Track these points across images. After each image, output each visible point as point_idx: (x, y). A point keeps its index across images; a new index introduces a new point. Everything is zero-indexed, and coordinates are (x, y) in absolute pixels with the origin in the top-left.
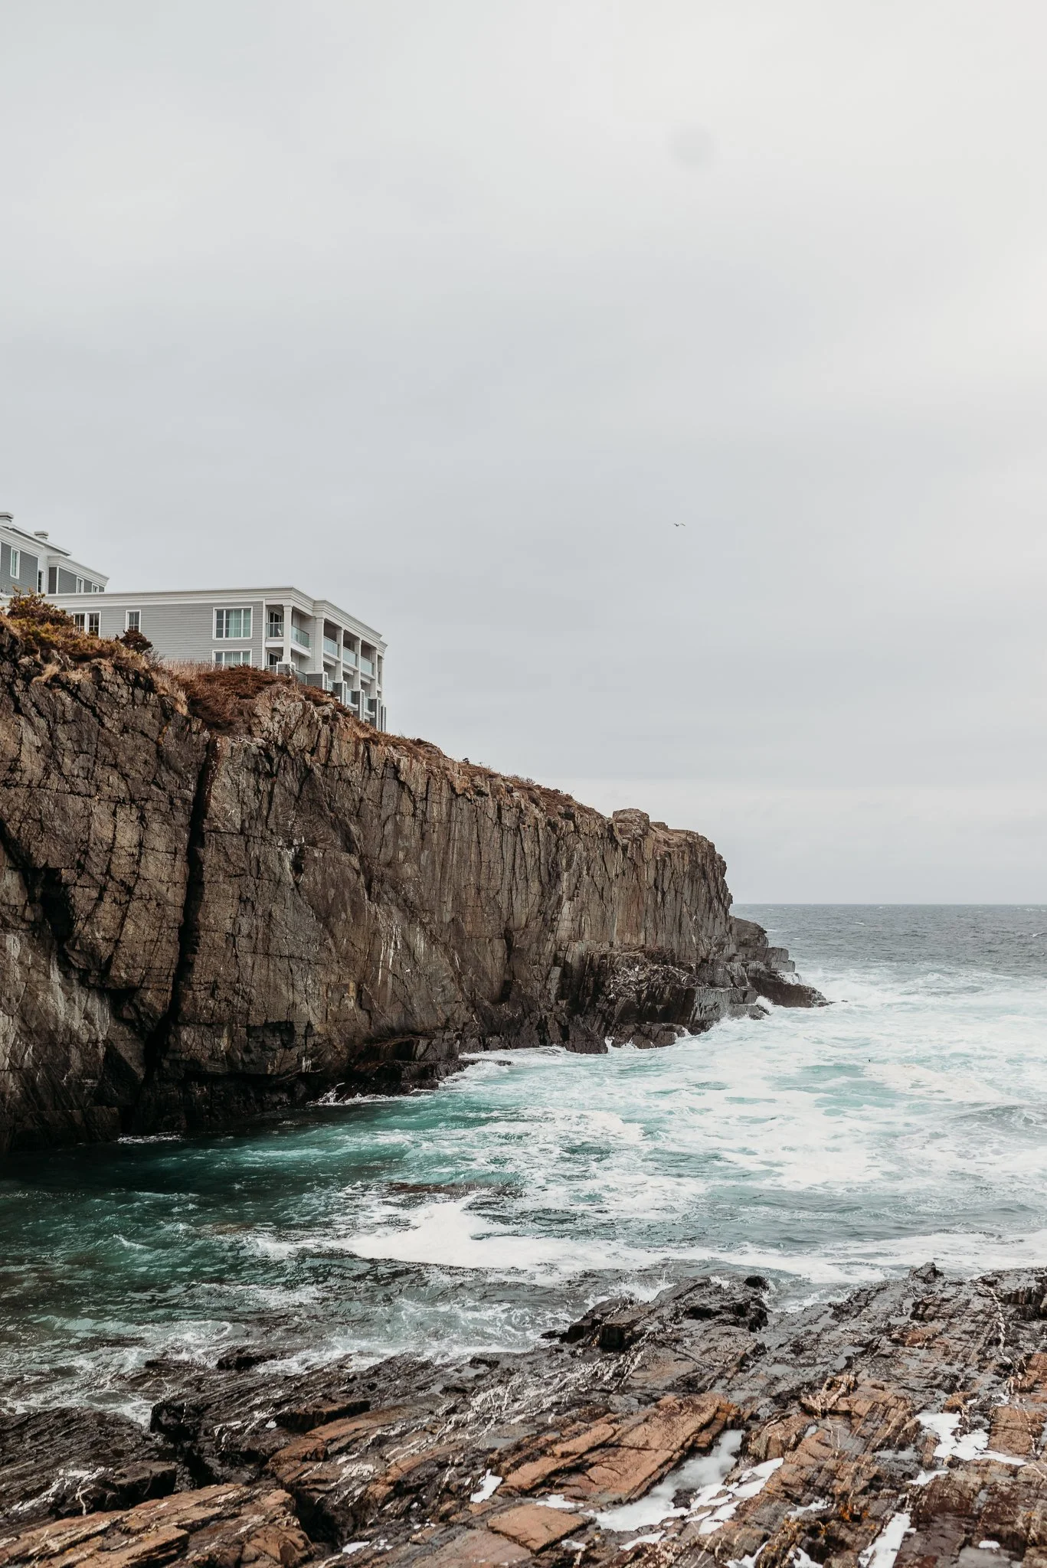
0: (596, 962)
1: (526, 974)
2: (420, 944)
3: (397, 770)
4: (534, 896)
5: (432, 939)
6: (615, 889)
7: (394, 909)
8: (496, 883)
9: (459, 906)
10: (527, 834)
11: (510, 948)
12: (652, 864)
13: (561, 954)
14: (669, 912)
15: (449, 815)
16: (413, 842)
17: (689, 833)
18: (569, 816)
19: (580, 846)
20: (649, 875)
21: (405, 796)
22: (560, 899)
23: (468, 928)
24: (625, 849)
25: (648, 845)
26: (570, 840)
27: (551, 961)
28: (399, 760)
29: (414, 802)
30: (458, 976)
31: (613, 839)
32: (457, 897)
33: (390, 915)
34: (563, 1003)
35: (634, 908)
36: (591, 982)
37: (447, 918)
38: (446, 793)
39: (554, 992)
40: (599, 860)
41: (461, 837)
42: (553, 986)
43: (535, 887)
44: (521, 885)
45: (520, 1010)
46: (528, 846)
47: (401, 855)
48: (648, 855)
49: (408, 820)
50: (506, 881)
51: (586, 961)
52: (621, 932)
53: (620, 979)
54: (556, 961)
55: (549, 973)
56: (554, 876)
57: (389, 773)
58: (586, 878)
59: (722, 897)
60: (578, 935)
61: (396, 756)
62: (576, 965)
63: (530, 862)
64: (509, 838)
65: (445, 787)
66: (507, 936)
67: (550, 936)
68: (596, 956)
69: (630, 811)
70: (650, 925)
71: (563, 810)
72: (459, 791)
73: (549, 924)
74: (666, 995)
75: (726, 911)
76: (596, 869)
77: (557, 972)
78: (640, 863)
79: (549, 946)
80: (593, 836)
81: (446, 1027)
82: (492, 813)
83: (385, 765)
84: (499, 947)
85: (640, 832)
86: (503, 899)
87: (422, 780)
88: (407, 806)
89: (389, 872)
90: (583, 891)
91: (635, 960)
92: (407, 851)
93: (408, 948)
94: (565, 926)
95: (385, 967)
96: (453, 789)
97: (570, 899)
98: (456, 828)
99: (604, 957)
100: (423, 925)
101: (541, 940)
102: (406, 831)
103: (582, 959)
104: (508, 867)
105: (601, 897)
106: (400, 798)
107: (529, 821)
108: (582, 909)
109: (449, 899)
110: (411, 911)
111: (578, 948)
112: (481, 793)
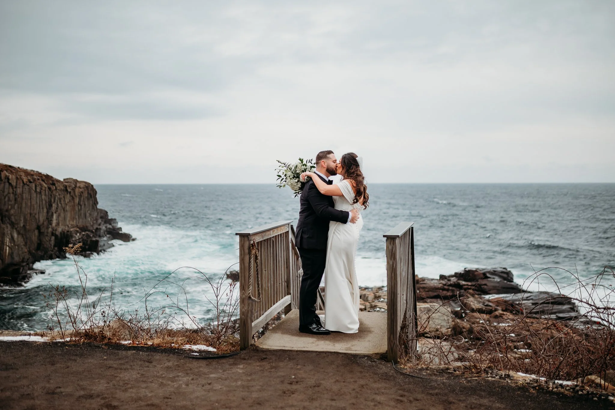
0: (66, 234)
1: (44, 240)
2: (15, 235)
3: (8, 179)
4: (45, 214)
5: (19, 233)
6: (68, 207)
7: (8, 225)
8: (35, 211)
9: (25, 220)
10: (43, 193)
11: (40, 233)
12: (78, 196)
13: (54, 232)
14: (82, 212)
15: (22, 191)
16: (13, 202)
17: (85, 182)
18: (53, 184)
19: (57, 194)
20: (77, 200)
21: (11, 187)
22: (52, 213)
23: (28, 227)
24: (70, 193)
25: (77, 190)
26: (54, 192)
27: (51, 235)
28: (9, 176)
29: (13, 189)
30: (25, 245)
31: (67, 190)
32: (25, 218)
33: (7, 227)
34: (56, 248)
35: (73, 213)
36: (64, 240)
37: (22, 225)
38: (22, 184)
39: (53, 245)
40: (63, 198)
41: (26, 198)
42: (53, 243)
43: (45, 210)
44: (42, 210)
45: (43, 252)
46: (43, 197)
47: (10, 207)
48: (77, 193)
49: (12, 195)
50: (38, 210)
51: (63, 233)
52: (69, 221)
53: (74, 239)
54: (53, 234)
55: (50, 238)
56: (51, 206)
57: (6, 180)
58: (60, 205)
59: (96, 202)
60: (58, 224)
61: (7, 174)
62: (59, 235)
63: (44, 202)
64: (38, 196)
65: (21, 182)
66: (38, 228)
67: (50, 226)
68: (66, 232)
69: (70, 179)
70: (77, 217)
71: (51, 182)
72: (25, 183)
73: (50, 222)
74: (89, 242)
75: (96, 207)
76: (62, 202)
77: (53, 238)
78: (74, 197)
79: (50, 229)
80: (61, 190)
81: (23, 261)
82: (34, 188)
83: (5, 178)
84: (36, 232)
85: (74, 186)
86: (37, 216)
87: (15, 181)
88: (11, 190)
89: (7, 213)
90: (59, 210)
91: (77, 231)
92: (11, 205)
93: (12, 238)
94: (54, 222)
95: (6, 245)
96: (23, 182)
97: (55, 213)
98: (24, 195)
99: (68, 231)
100: (16, 229)
101: (48, 228)
102: (11, 199)
103: (61, 233)
104: (38, 205)
105: (64, 210)
106: (9, 188)
107: (44, 188)
108: (59, 215)
109: (22, 219)
110: (13, 225)
111: (60, 230)
112: (30, 182)
